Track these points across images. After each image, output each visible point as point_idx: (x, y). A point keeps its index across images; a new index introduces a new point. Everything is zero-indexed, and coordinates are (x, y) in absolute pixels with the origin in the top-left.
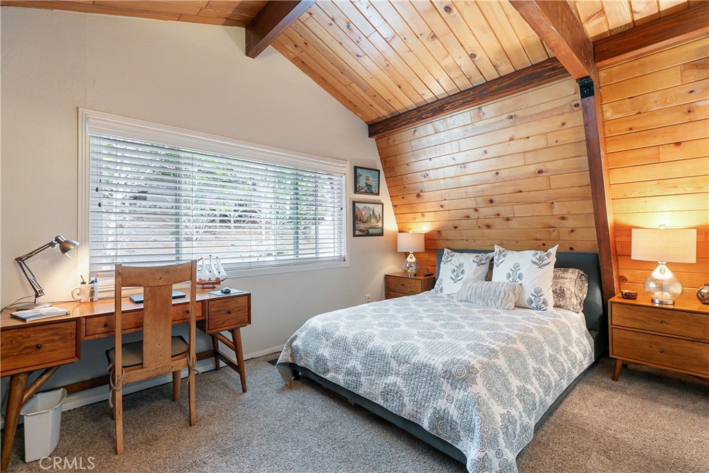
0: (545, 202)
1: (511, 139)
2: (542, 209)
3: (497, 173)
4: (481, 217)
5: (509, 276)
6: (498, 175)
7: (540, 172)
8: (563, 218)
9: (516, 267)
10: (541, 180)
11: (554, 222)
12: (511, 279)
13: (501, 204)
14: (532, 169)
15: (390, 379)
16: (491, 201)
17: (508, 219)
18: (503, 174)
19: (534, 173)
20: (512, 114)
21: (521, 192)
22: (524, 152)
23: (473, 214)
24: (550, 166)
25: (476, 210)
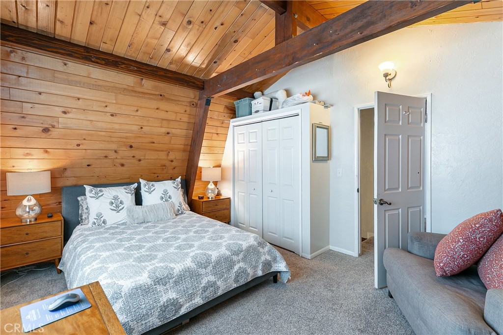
0: (166, 151)
1: (157, 109)
2: (162, 155)
3: (142, 128)
4: (119, 157)
5: (162, 198)
6: (142, 130)
7: (168, 133)
8: (172, 161)
9: (166, 192)
10: (167, 137)
11: (167, 163)
12: (164, 200)
13: (138, 148)
14: (164, 130)
15: (236, 268)
16: (131, 147)
17: (140, 160)
18: (146, 129)
19: (165, 133)
20: (162, 94)
21: (154, 143)
22: (163, 119)
23: (112, 155)
24: (174, 131)
25: (116, 152)
